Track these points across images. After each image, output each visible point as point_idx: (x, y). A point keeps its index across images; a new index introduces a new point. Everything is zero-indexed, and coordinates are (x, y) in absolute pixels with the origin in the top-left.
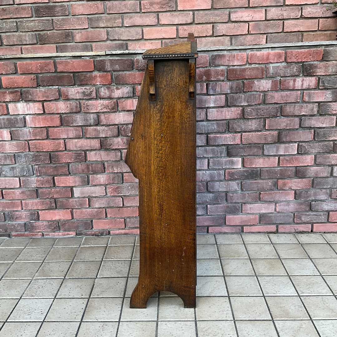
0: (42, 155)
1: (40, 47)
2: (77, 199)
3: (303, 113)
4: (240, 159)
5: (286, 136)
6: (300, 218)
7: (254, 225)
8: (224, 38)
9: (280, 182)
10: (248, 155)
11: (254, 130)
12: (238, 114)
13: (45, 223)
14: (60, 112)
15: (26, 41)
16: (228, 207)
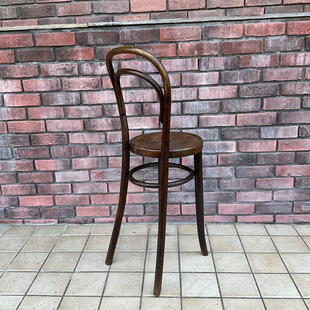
0: (22, 137)
1: (21, 22)
2: (59, 184)
3: (305, 92)
4: (235, 142)
5: (286, 117)
6: (300, 207)
7: (249, 215)
8: (217, 11)
9: (279, 168)
10: (244, 139)
11: (251, 111)
12: (233, 93)
13: (26, 209)
14: (40, 90)
15: (6, 15)
16: (221, 194)
